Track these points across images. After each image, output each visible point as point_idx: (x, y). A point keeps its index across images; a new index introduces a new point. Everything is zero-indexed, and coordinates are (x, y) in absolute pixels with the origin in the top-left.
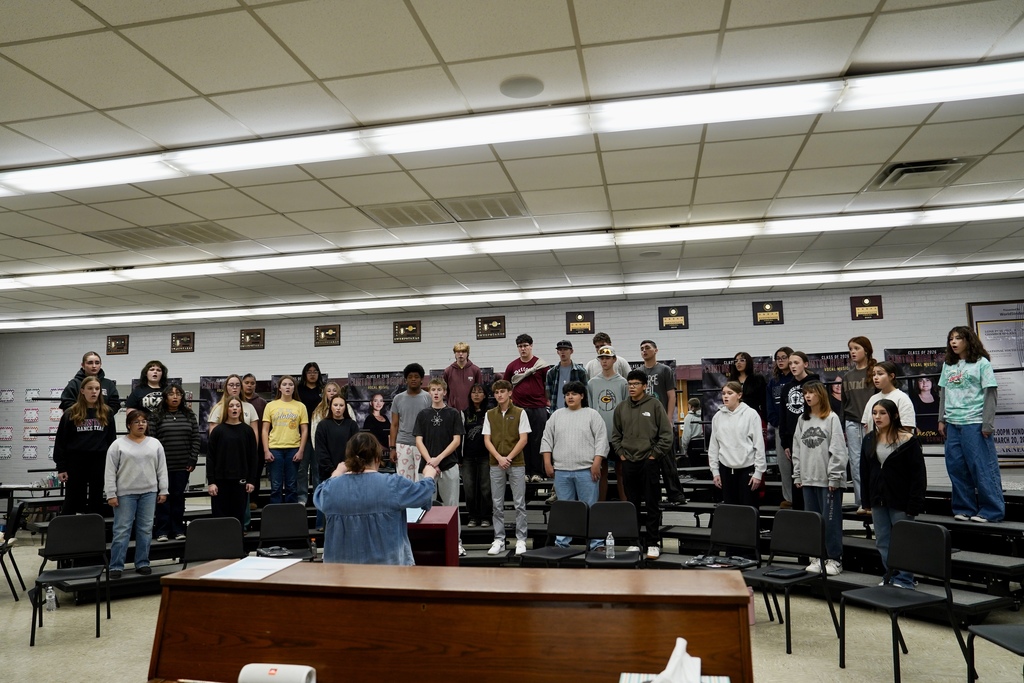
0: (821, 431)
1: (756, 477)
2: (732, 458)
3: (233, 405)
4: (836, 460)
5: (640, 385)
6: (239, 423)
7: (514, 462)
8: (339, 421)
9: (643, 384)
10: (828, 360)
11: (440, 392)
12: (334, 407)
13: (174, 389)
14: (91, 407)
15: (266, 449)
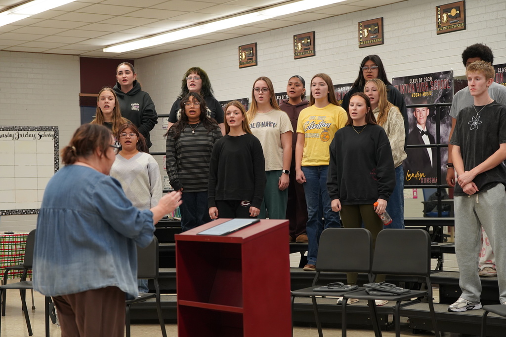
11: (478, 82)
12: (351, 108)
13: (191, 98)
14: (108, 121)
15: (298, 168)
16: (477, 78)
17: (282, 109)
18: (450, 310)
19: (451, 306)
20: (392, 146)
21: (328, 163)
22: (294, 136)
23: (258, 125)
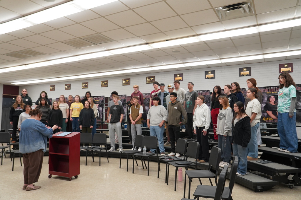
0: (223, 114)
1: (205, 130)
2: (198, 123)
3: (55, 104)
4: (227, 125)
5: (174, 97)
6: (57, 109)
7: (136, 123)
8: (87, 109)
9: (175, 97)
10: (269, 89)
11: (116, 100)
12: (85, 104)
13: (43, 99)
14: (19, 104)
15: (70, 117)
16: (116, 99)
17: (67, 103)
18: (109, 151)
19: (109, 150)
20: (95, 113)
21: (79, 117)
22: (70, 110)
23: (61, 107)
